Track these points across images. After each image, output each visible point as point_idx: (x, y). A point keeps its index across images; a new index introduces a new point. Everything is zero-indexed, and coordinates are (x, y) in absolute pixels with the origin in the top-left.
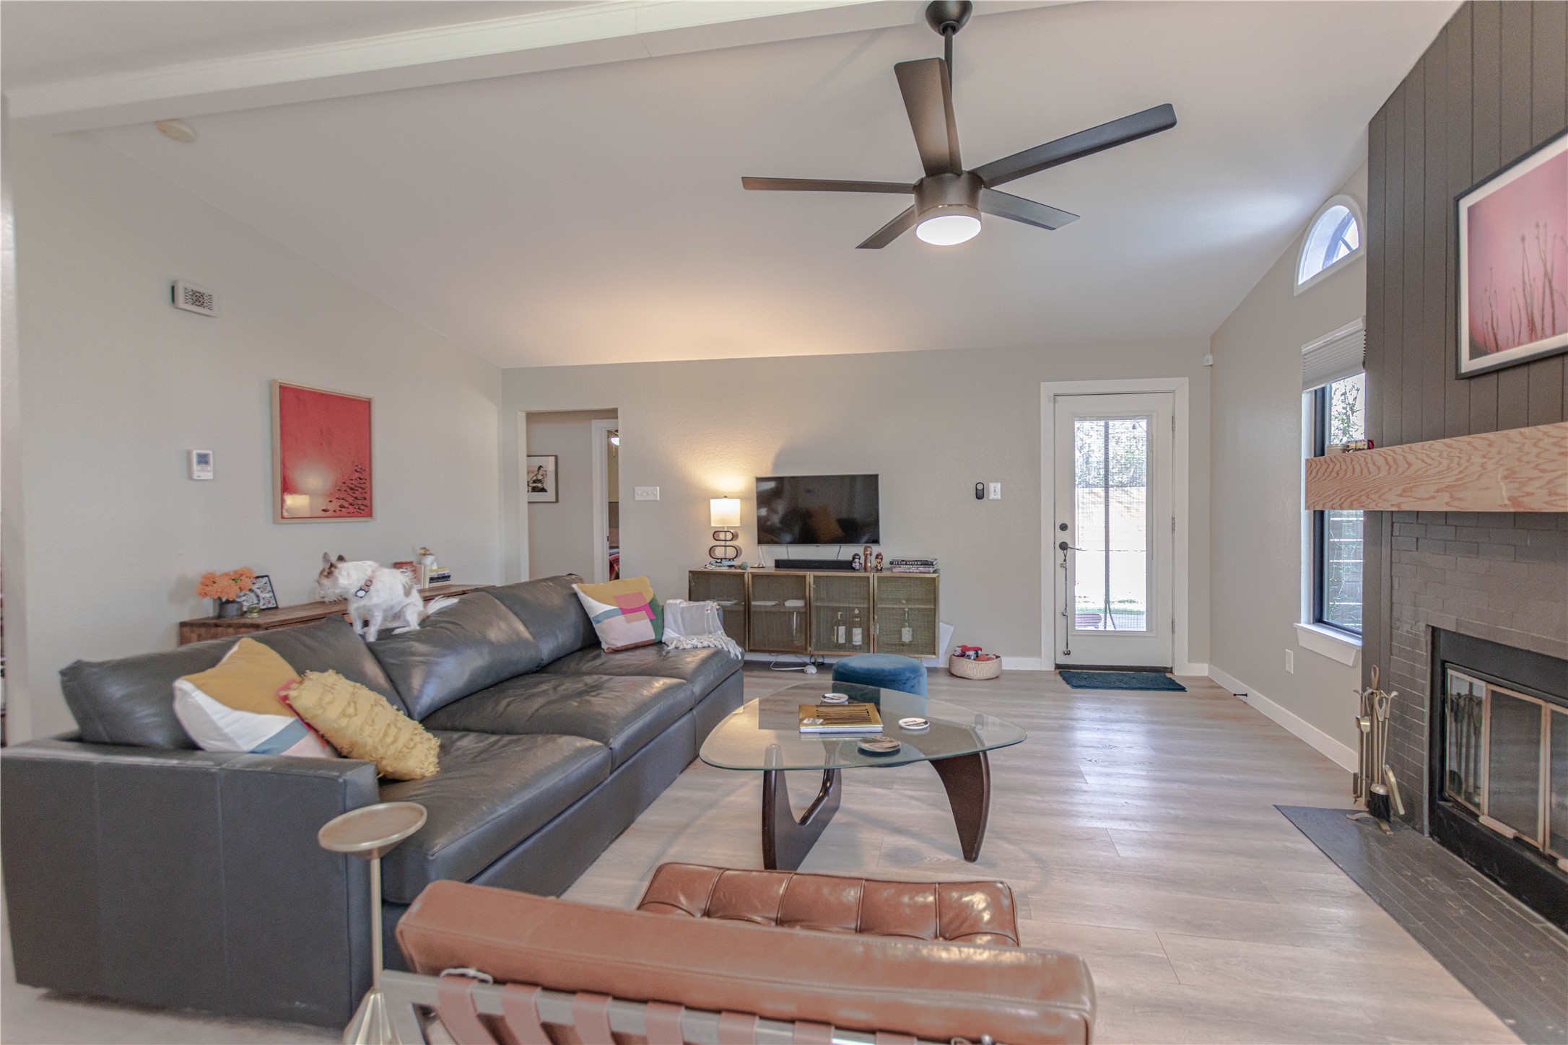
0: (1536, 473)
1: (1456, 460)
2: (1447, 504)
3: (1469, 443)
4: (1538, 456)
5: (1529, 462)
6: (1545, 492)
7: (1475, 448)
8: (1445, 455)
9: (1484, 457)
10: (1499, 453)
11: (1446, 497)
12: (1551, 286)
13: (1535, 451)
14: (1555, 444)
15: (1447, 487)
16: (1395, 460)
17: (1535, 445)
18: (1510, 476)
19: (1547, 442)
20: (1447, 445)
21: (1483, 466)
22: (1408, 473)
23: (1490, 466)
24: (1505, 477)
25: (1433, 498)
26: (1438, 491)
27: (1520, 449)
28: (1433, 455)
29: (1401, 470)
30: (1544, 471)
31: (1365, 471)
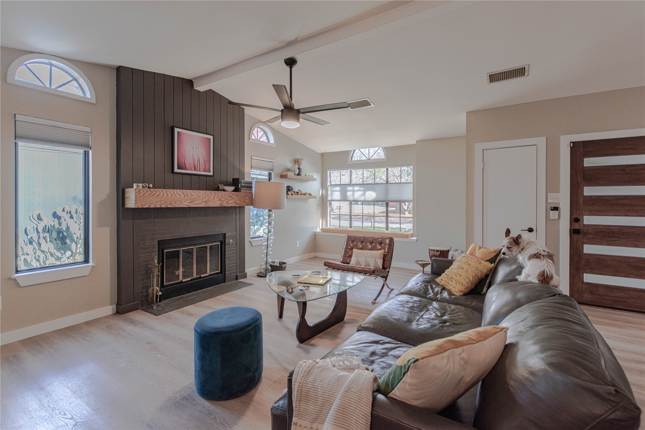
0: (225, 200)
1: (207, 196)
2: (205, 205)
3: (210, 193)
4: (225, 197)
5: (223, 198)
6: (226, 203)
7: (212, 194)
8: (204, 194)
9: (214, 196)
10: (217, 195)
11: (205, 204)
12: (199, 161)
13: (225, 196)
14: (228, 195)
15: (205, 201)
16: (187, 194)
17: (224, 195)
18: (220, 200)
19: (220, 195)
20: (205, 192)
21: (214, 197)
22: (192, 197)
23: (216, 198)
24: (219, 200)
25: (201, 204)
26: (202, 202)
27: (222, 195)
28: (200, 194)
29: (189, 197)
30: (226, 199)
31: (174, 196)
